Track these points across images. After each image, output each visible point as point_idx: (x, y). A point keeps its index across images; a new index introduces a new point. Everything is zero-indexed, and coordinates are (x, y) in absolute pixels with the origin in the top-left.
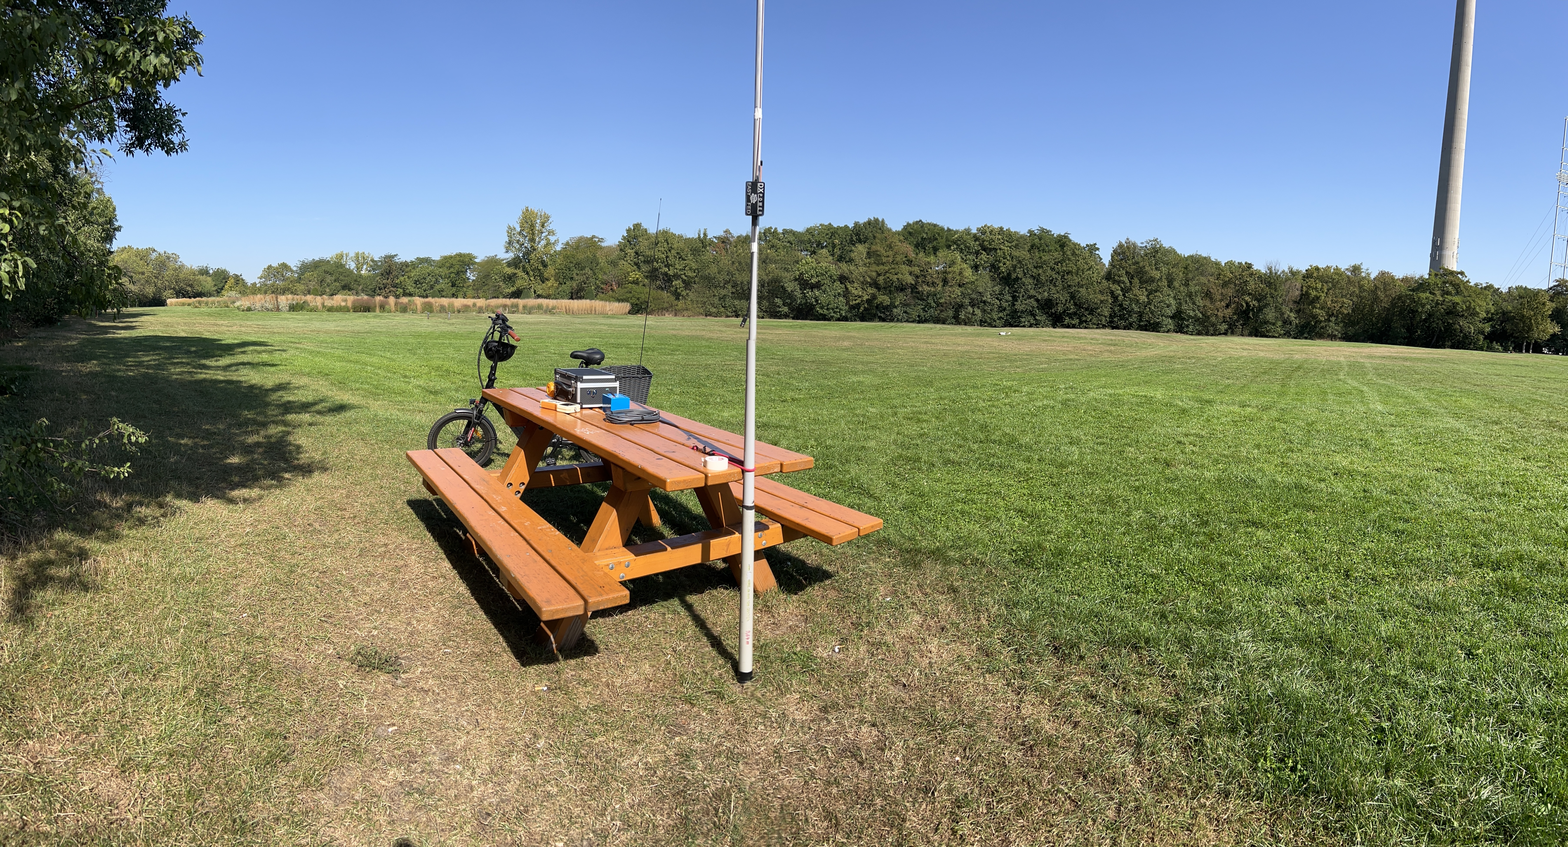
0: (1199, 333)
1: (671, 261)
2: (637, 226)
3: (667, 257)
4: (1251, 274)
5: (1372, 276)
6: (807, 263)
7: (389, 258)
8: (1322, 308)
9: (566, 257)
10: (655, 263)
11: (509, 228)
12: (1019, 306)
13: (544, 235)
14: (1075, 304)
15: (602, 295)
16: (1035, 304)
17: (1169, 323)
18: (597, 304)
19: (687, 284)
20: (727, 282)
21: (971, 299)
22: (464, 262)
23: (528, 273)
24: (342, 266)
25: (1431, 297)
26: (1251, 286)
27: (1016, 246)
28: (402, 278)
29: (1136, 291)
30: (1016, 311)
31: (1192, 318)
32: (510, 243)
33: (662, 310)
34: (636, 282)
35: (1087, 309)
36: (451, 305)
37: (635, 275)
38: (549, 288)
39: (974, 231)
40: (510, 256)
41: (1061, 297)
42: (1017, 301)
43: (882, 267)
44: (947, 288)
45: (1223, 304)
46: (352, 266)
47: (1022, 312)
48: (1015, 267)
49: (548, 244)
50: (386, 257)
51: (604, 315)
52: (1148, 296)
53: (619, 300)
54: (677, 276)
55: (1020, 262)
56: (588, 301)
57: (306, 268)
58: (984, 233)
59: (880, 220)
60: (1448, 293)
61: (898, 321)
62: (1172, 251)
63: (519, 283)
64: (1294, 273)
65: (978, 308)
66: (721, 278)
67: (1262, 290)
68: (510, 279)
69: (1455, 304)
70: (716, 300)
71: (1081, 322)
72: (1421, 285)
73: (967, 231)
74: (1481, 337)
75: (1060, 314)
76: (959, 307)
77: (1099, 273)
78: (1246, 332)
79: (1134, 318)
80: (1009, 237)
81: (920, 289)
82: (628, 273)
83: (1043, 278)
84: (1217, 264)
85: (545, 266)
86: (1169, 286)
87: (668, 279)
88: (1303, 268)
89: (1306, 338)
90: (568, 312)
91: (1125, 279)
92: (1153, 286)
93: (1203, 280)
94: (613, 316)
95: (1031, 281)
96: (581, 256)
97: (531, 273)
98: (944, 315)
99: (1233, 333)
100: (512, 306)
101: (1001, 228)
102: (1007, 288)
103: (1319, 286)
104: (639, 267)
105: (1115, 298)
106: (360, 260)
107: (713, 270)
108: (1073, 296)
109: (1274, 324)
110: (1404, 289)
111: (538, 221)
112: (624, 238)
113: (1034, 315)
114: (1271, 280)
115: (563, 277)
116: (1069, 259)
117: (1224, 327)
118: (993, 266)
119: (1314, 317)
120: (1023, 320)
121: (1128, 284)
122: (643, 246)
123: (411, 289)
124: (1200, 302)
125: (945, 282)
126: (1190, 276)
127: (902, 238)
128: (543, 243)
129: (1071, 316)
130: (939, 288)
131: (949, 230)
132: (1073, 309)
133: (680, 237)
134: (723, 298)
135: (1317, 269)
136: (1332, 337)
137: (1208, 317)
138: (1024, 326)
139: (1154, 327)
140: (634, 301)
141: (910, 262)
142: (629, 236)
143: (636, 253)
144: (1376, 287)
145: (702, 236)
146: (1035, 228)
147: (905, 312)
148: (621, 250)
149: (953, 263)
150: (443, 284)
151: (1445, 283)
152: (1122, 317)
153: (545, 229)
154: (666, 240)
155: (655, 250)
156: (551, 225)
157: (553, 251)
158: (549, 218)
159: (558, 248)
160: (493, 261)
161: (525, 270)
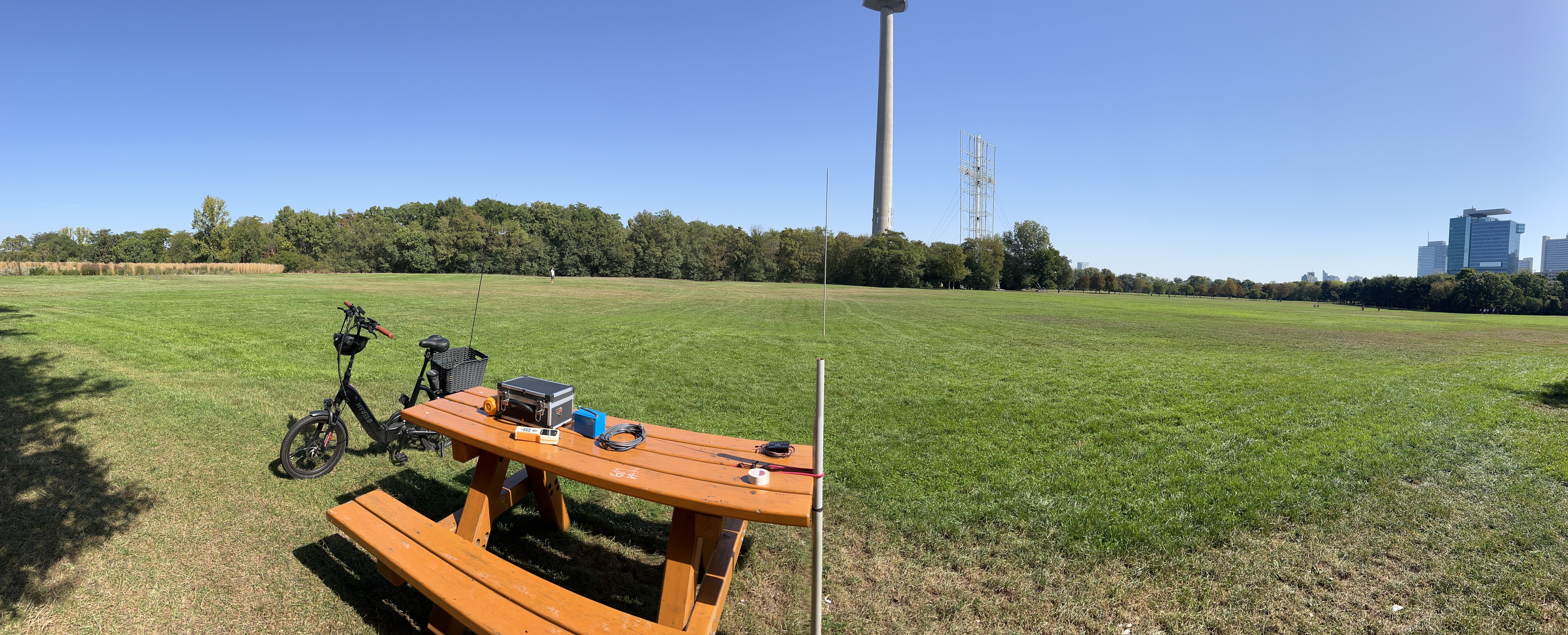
0: (702, 280)
1: (312, 232)
2: (286, 208)
3: (308, 230)
4: (741, 235)
5: (835, 236)
6: (404, 232)
7: (104, 232)
8: (796, 259)
9: (237, 232)
10: (299, 235)
11: (196, 211)
12: (566, 260)
13: (220, 215)
14: (608, 259)
15: (263, 259)
16: (578, 259)
17: (677, 272)
18: (262, 266)
19: (324, 250)
20: (351, 247)
21: (528, 256)
22: (161, 235)
23: (208, 244)
24: (68, 238)
25: (880, 251)
26: (741, 244)
27: (562, 217)
28: (115, 248)
29: (653, 248)
30: (563, 264)
31: (696, 268)
32: (195, 222)
33: (305, 269)
34: (287, 249)
35: (617, 262)
36: (158, 269)
37: (286, 244)
38: (225, 255)
39: (529, 206)
40: (195, 231)
41: (597, 254)
42: (564, 257)
43: (460, 232)
44: (511, 248)
45: (719, 257)
46: (76, 238)
47: (569, 265)
48: (561, 232)
49: (224, 222)
50: (102, 231)
51: (267, 274)
52: (662, 252)
53: (277, 263)
54: (316, 244)
55: (565, 228)
56: (255, 264)
57: (38, 239)
58: (537, 207)
59: (458, 199)
60: (892, 248)
61: (474, 272)
62: (679, 219)
63: (204, 251)
64: (774, 234)
65: (535, 262)
66: (347, 244)
67: (750, 247)
68: (196, 247)
69: (899, 256)
70: (343, 260)
71: (612, 272)
72: (873, 243)
73: (524, 206)
74: (918, 279)
75: (597, 266)
76: (519, 262)
77: (624, 236)
78: (738, 278)
79: (652, 269)
80: (556, 210)
81: (490, 249)
82: (281, 243)
83: (583, 240)
84: (713, 227)
85: (221, 238)
86: (678, 245)
87: (310, 246)
88: (780, 229)
89: (785, 282)
90: (242, 272)
91: (644, 240)
92: (666, 245)
93: (704, 239)
94: (274, 275)
95: (574, 242)
96: (248, 231)
97: (211, 244)
98: (508, 268)
99: (727, 279)
100: (202, 268)
101: (549, 204)
102: (556, 247)
103: (793, 243)
104: (289, 238)
105: (637, 254)
106: (81, 233)
107: (341, 238)
108: (605, 253)
109: (758, 272)
110: (860, 245)
111: (216, 206)
112: (277, 217)
113: (577, 268)
114: (756, 240)
115: (235, 247)
116: (602, 226)
117: (720, 274)
118: (544, 231)
119: (791, 266)
120: (569, 271)
121: (647, 244)
122: (292, 222)
123: (122, 256)
124: (702, 256)
125: (509, 243)
126: (693, 237)
127: (475, 211)
128: (219, 221)
129: (604, 268)
130: (505, 248)
131: (510, 205)
132: (605, 262)
133: (318, 215)
134: (348, 259)
135: (791, 230)
136: (804, 281)
137: (708, 267)
138: (570, 276)
139: (666, 275)
140: (286, 262)
141: (482, 229)
142: (280, 216)
143: (287, 228)
144: (838, 244)
145: (331, 214)
146: (575, 203)
147: (480, 266)
148: (274, 226)
149: (515, 229)
150: (146, 252)
151: (889, 241)
152: (643, 268)
153: (220, 212)
154: (307, 218)
155: (300, 226)
156: (225, 209)
157: (226, 227)
158: (223, 203)
159: (231, 225)
160: (183, 236)
161: (207, 242)
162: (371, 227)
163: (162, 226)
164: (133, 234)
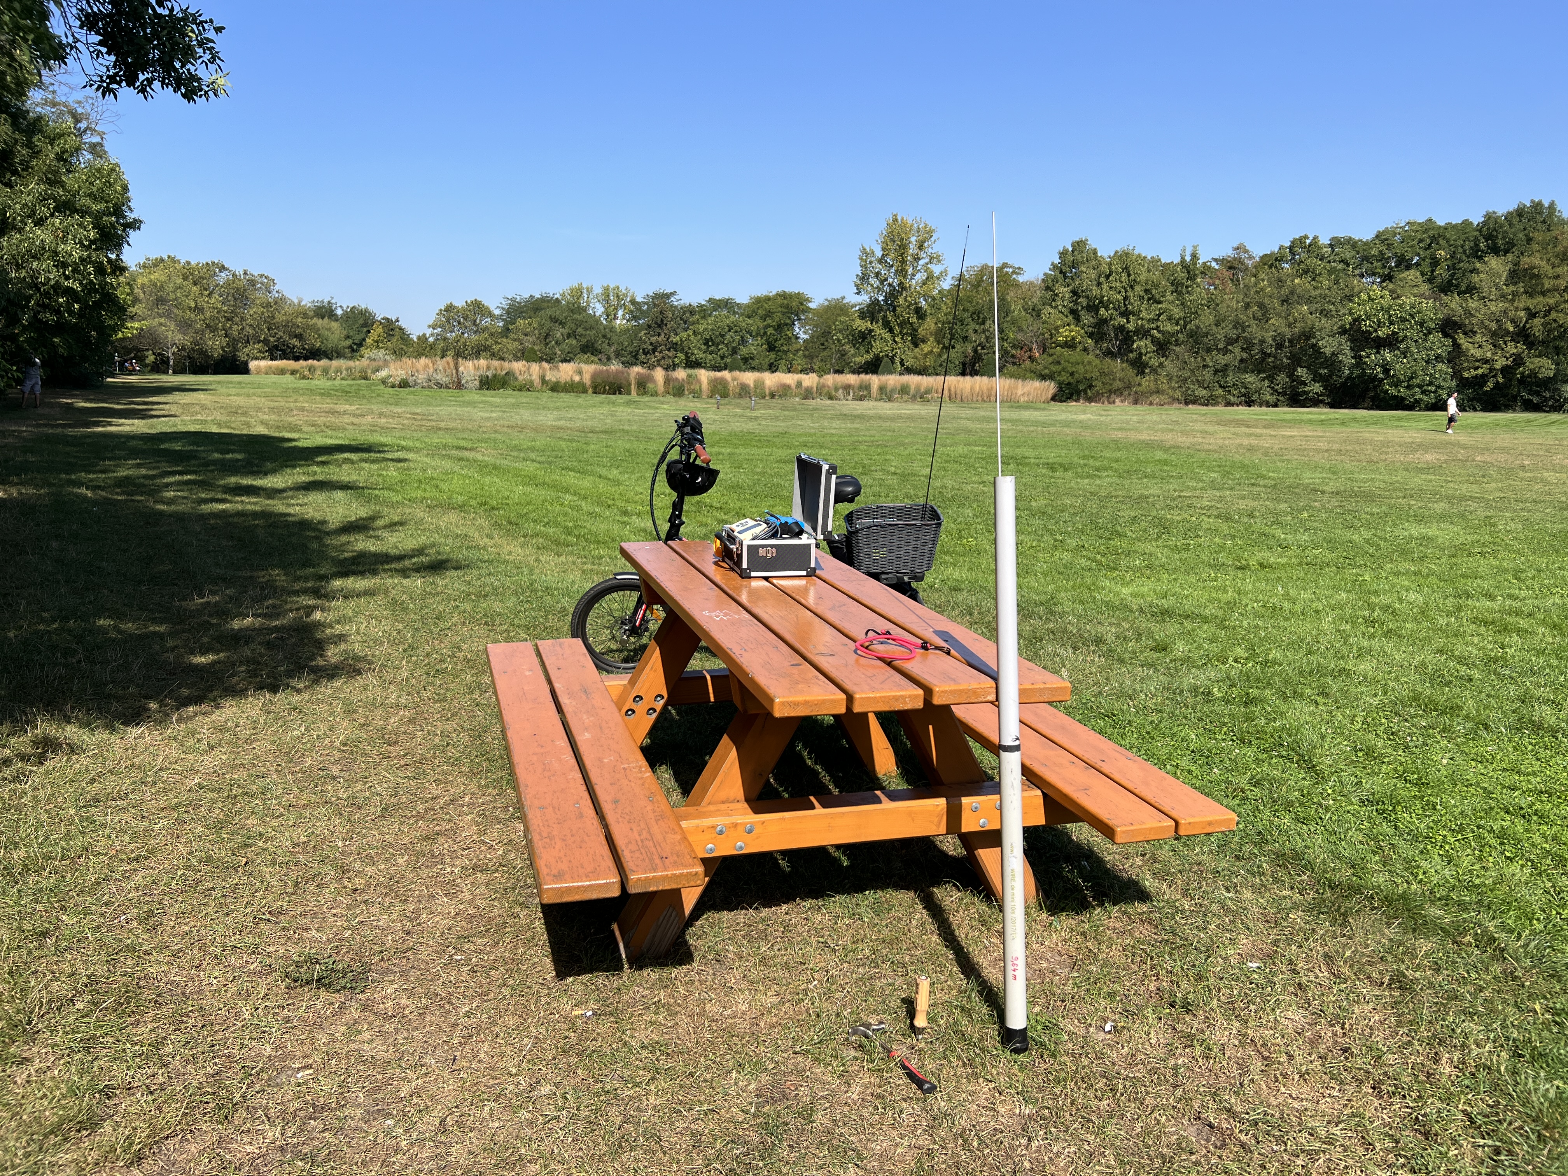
1: (1134, 304)
2: (1079, 245)
3: (1125, 298)
7: (661, 298)
9: (957, 302)
10: (1103, 311)
11: (864, 251)
13: (921, 262)
15: (1012, 367)
18: (1002, 382)
19: (1162, 346)
20: (1230, 342)
22: (788, 308)
23: (891, 331)
24: (582, 310)
28: (684, 335)
32: (864, 278)
33: (1112, 393)
34: (1070, 345)
37: (1069, 332)
38: (925, 356)
40: (864, 299)
46: (598, 309)
49: (930, 277)
50: (657, 296)
51: (1014, 400)
53: (1039, 376)
54: (1142, 333)
56: (987, 377)
57: (516, 310)
63: (878, 347)
66: (1221, 333)
68: (863, 338)
82: (1057, 329)
85: (921, 316)
87: (1126, 338)
90: (954, 397)
94: (1026, 404)
96: (983, 299)
97: (897, 329)
100: (860, 386)
104: (1077, 319)
106: (611, 299)
107: (1207, 319)
111: (913, 239)
112: (1054, 267)
115: (949, 338)
122: (1086, 279)
123: (699, 355)
128: (920, 277)
133: (1155, 261)
134: (1223, 370)
140: (1065, 377)
142: (1063, 263)
143: (1074, 293)
145: (1189, 258)
148: (1048, 288)
150: (753, 346)
153: (922, 254)
154: (1126, 269)
155: (1105, 287)
156: (934, 247)
157: (935, 292)
158: (930, 233)
159: (946, 284)
160: (837, 308)
161: (887, 325)
162: (1285, 291)
163: (791, 288)
164: (726, 304)
